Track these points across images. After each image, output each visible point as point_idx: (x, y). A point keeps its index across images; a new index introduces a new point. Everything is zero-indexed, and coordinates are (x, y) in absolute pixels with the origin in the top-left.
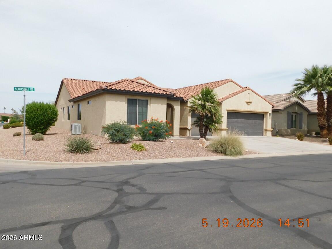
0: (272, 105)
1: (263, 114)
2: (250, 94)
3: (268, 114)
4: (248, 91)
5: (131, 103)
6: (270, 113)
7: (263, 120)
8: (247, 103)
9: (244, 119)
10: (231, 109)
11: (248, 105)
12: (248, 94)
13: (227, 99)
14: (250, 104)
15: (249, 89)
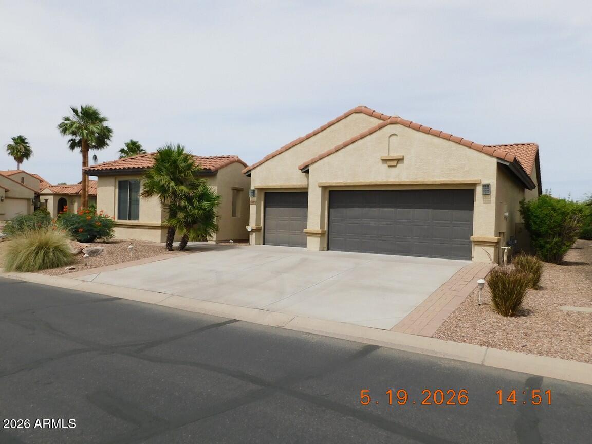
1: (474, 190)
2: (397, 135)
3: (479, 190)
4: (390, 129)
6: (487, 187)
7: (473, 209)
10: (331, 182)
11: (390, 166)
12: (390, 136)
13: (322, 161)
14: (394, 163)
15: (394, 122)
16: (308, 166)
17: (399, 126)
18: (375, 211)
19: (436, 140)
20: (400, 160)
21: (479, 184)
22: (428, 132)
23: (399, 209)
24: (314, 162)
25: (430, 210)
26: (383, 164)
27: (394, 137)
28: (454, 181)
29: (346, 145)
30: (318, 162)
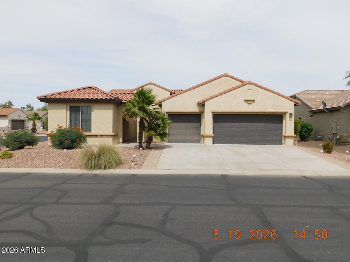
0: (295, 102)
1: (282, 115)
2: (251, 90)
3: (288, 115)
4: (248, 86)
5: (74, 110)
6: (291, 114)
7: (282, 123)
8: (246, 101)
9: (246, 122)
10: (217, 110)
11: (248, 104)
12: (248, 89)
13: (212, 99)
14: (251, 102)
15: (250, 83)
16: (205, 102)
17: (252, 85)
18: (238, 124)
19: (269, 93)
20: (253, 101)
21: (288, 113)
22: (265, 89)
23: (249, 123)
24: (208, 100)
25: (264, 124)
26: (245, 102)
27: (250, 90)
28: (278, 111)
29: (225, 92)
30: (210, 100)
